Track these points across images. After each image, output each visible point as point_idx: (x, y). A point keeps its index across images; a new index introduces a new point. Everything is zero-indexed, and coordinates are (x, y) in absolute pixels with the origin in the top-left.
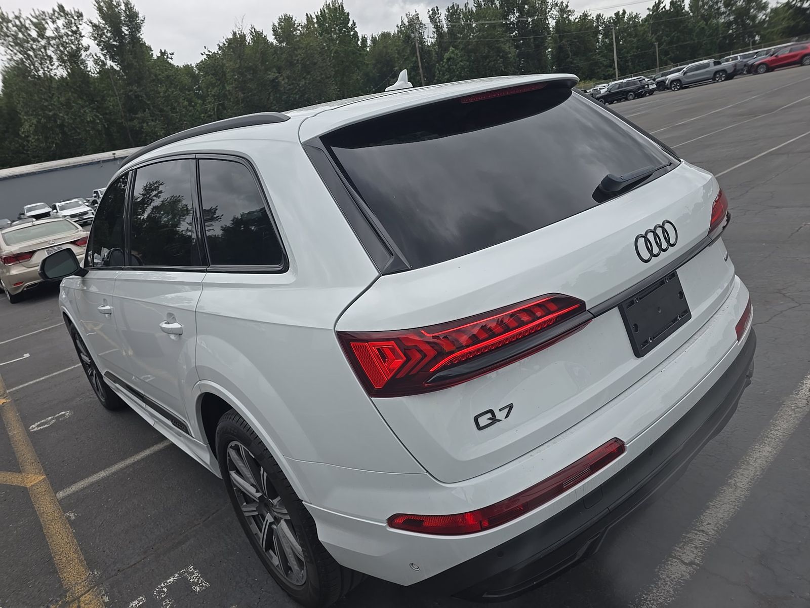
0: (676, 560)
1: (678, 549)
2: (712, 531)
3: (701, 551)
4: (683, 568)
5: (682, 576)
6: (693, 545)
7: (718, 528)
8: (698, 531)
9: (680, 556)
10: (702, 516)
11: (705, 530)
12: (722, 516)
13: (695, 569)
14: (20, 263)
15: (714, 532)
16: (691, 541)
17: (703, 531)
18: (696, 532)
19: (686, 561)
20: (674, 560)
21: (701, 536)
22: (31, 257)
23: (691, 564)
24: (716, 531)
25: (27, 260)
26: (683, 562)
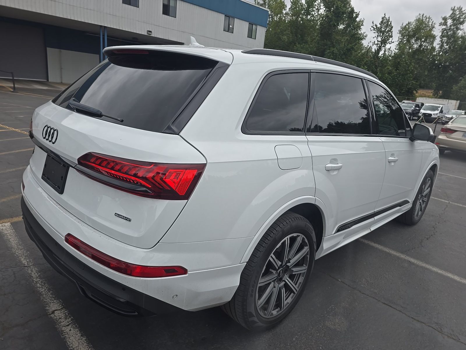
0: (60, 308)
1: (66, 312)
2: (65, 329)
3: (56, 319)
4: (53, 309)
5: (49, 307)
6: (62, 318)
7: (65, 332)
8: (69, 324)
9: (61, 311)
10: (78, 330)
11: (68, 327)
12: (71, 338)
13: (49, 312)
14: (446, 133)
15: (63, 329)
16: (66, 319)
17: (68, 326)
18: (70, 323)
19: (56, 311)
20: (61, 308)
21: (65, 323)
22: (453, 133)
23: (53, 312)
24: (63, 331)
25: (450, 133)
26: (57, 310)
